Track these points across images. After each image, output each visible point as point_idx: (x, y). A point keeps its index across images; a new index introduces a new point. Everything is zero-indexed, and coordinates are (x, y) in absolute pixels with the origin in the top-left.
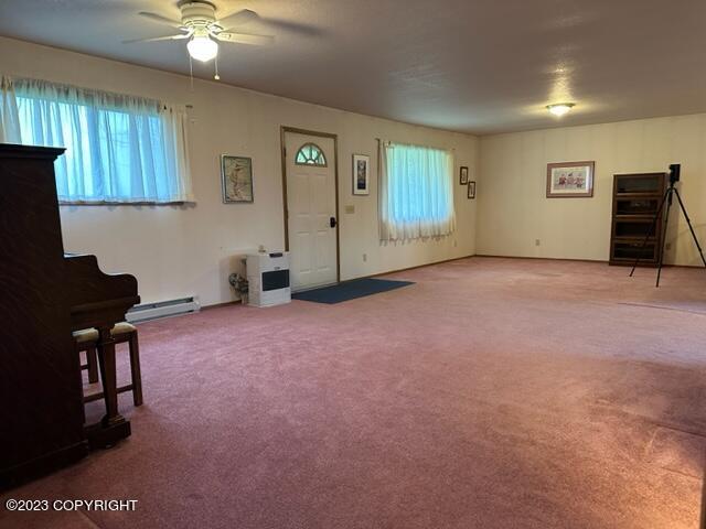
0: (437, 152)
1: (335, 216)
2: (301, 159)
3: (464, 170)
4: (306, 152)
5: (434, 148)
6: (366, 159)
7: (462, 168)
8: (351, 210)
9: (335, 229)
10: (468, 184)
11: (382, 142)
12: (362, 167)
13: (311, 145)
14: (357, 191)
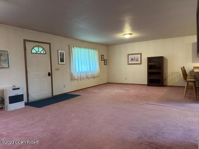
0: (92, 50)
1: (50, 72)
2: (34, 51)
3: (102, 56)
4: (36, 49)
5: (91, 49)
6: (64, 52)
7: (102, 55)
8: (57, 69)
9: (50, 77)
10: (104, 60)
11: (70, 46)
12: (62, 55)
13: (38, 46)
14: (60, 63)
